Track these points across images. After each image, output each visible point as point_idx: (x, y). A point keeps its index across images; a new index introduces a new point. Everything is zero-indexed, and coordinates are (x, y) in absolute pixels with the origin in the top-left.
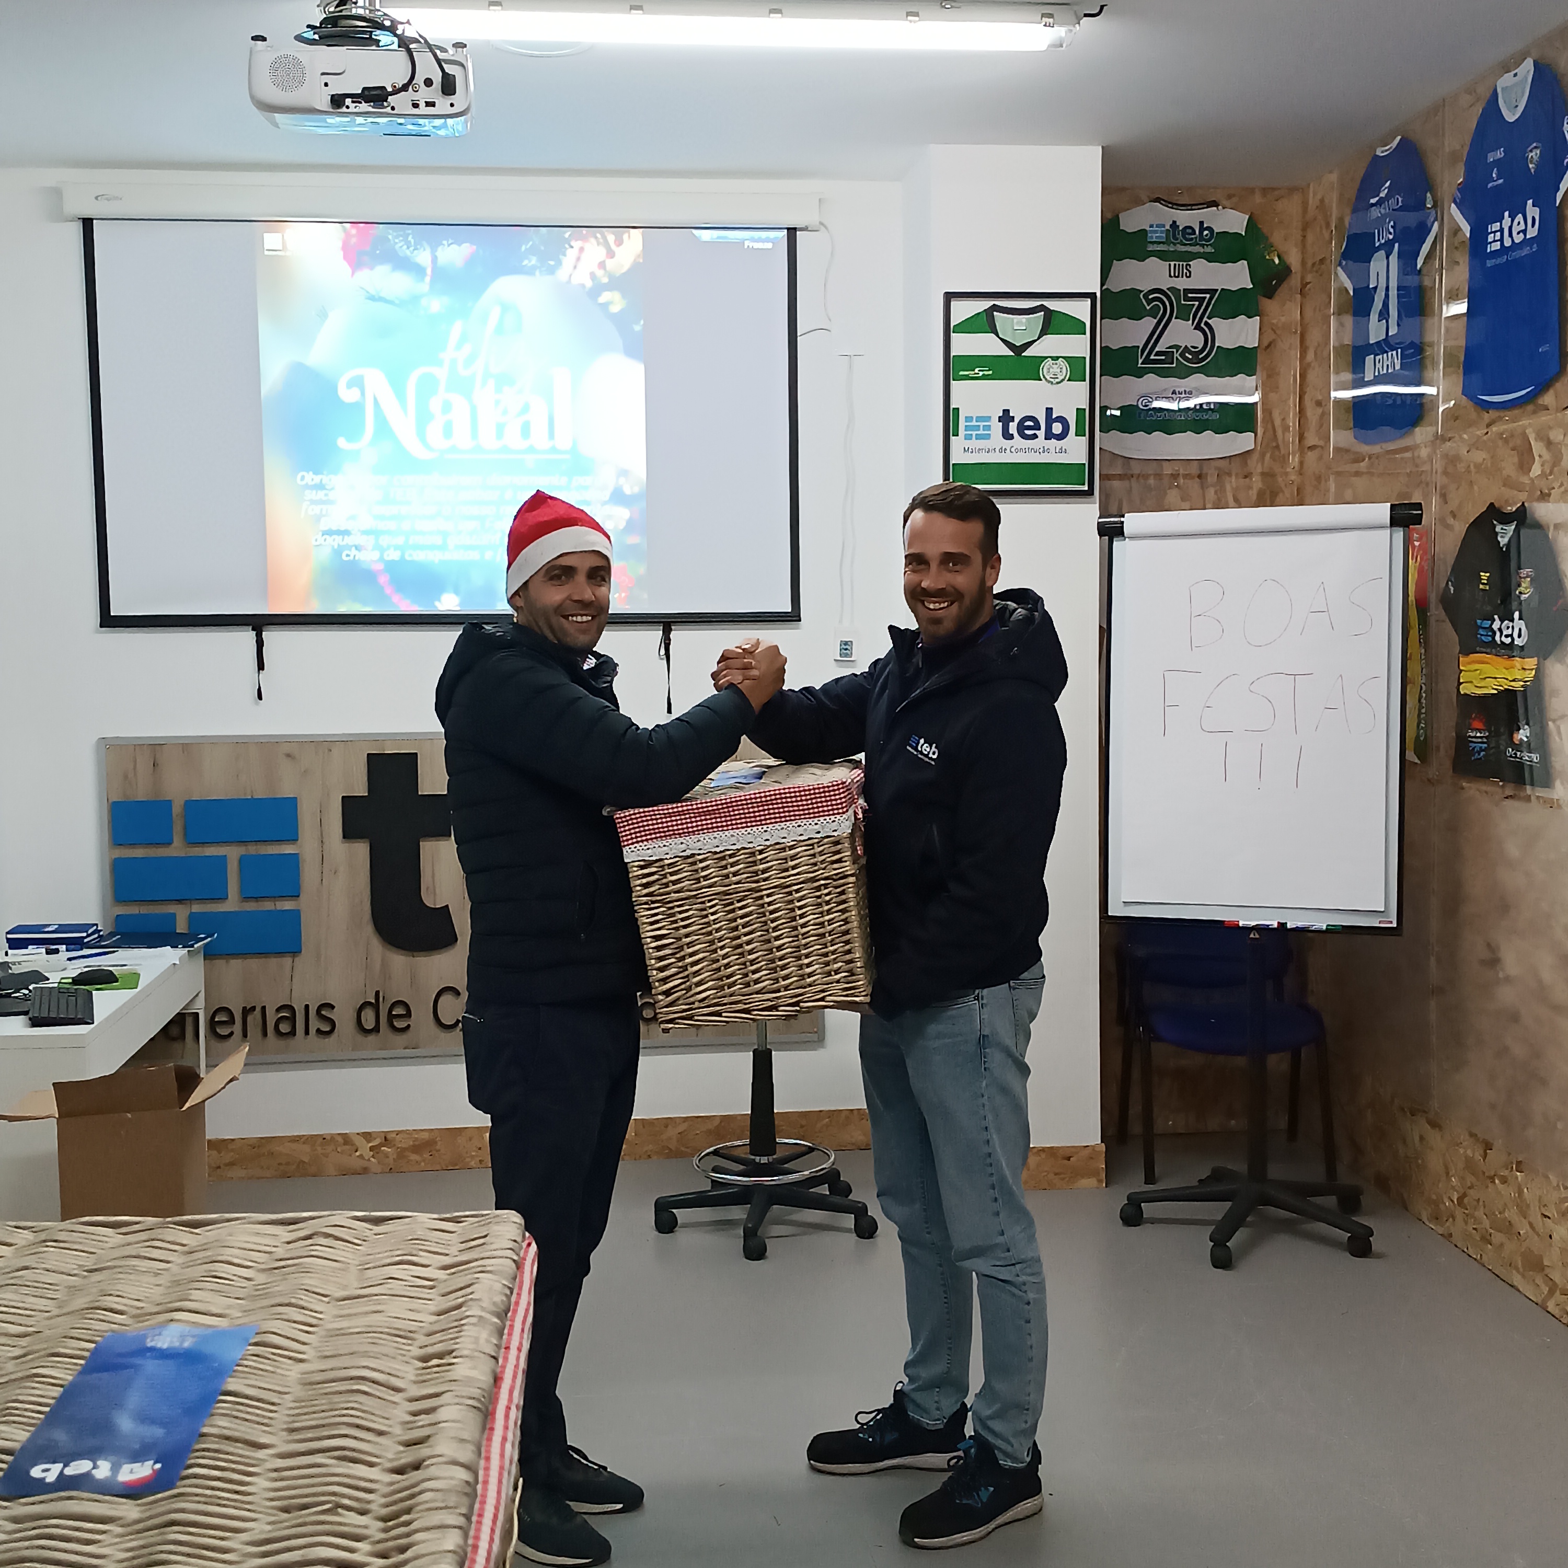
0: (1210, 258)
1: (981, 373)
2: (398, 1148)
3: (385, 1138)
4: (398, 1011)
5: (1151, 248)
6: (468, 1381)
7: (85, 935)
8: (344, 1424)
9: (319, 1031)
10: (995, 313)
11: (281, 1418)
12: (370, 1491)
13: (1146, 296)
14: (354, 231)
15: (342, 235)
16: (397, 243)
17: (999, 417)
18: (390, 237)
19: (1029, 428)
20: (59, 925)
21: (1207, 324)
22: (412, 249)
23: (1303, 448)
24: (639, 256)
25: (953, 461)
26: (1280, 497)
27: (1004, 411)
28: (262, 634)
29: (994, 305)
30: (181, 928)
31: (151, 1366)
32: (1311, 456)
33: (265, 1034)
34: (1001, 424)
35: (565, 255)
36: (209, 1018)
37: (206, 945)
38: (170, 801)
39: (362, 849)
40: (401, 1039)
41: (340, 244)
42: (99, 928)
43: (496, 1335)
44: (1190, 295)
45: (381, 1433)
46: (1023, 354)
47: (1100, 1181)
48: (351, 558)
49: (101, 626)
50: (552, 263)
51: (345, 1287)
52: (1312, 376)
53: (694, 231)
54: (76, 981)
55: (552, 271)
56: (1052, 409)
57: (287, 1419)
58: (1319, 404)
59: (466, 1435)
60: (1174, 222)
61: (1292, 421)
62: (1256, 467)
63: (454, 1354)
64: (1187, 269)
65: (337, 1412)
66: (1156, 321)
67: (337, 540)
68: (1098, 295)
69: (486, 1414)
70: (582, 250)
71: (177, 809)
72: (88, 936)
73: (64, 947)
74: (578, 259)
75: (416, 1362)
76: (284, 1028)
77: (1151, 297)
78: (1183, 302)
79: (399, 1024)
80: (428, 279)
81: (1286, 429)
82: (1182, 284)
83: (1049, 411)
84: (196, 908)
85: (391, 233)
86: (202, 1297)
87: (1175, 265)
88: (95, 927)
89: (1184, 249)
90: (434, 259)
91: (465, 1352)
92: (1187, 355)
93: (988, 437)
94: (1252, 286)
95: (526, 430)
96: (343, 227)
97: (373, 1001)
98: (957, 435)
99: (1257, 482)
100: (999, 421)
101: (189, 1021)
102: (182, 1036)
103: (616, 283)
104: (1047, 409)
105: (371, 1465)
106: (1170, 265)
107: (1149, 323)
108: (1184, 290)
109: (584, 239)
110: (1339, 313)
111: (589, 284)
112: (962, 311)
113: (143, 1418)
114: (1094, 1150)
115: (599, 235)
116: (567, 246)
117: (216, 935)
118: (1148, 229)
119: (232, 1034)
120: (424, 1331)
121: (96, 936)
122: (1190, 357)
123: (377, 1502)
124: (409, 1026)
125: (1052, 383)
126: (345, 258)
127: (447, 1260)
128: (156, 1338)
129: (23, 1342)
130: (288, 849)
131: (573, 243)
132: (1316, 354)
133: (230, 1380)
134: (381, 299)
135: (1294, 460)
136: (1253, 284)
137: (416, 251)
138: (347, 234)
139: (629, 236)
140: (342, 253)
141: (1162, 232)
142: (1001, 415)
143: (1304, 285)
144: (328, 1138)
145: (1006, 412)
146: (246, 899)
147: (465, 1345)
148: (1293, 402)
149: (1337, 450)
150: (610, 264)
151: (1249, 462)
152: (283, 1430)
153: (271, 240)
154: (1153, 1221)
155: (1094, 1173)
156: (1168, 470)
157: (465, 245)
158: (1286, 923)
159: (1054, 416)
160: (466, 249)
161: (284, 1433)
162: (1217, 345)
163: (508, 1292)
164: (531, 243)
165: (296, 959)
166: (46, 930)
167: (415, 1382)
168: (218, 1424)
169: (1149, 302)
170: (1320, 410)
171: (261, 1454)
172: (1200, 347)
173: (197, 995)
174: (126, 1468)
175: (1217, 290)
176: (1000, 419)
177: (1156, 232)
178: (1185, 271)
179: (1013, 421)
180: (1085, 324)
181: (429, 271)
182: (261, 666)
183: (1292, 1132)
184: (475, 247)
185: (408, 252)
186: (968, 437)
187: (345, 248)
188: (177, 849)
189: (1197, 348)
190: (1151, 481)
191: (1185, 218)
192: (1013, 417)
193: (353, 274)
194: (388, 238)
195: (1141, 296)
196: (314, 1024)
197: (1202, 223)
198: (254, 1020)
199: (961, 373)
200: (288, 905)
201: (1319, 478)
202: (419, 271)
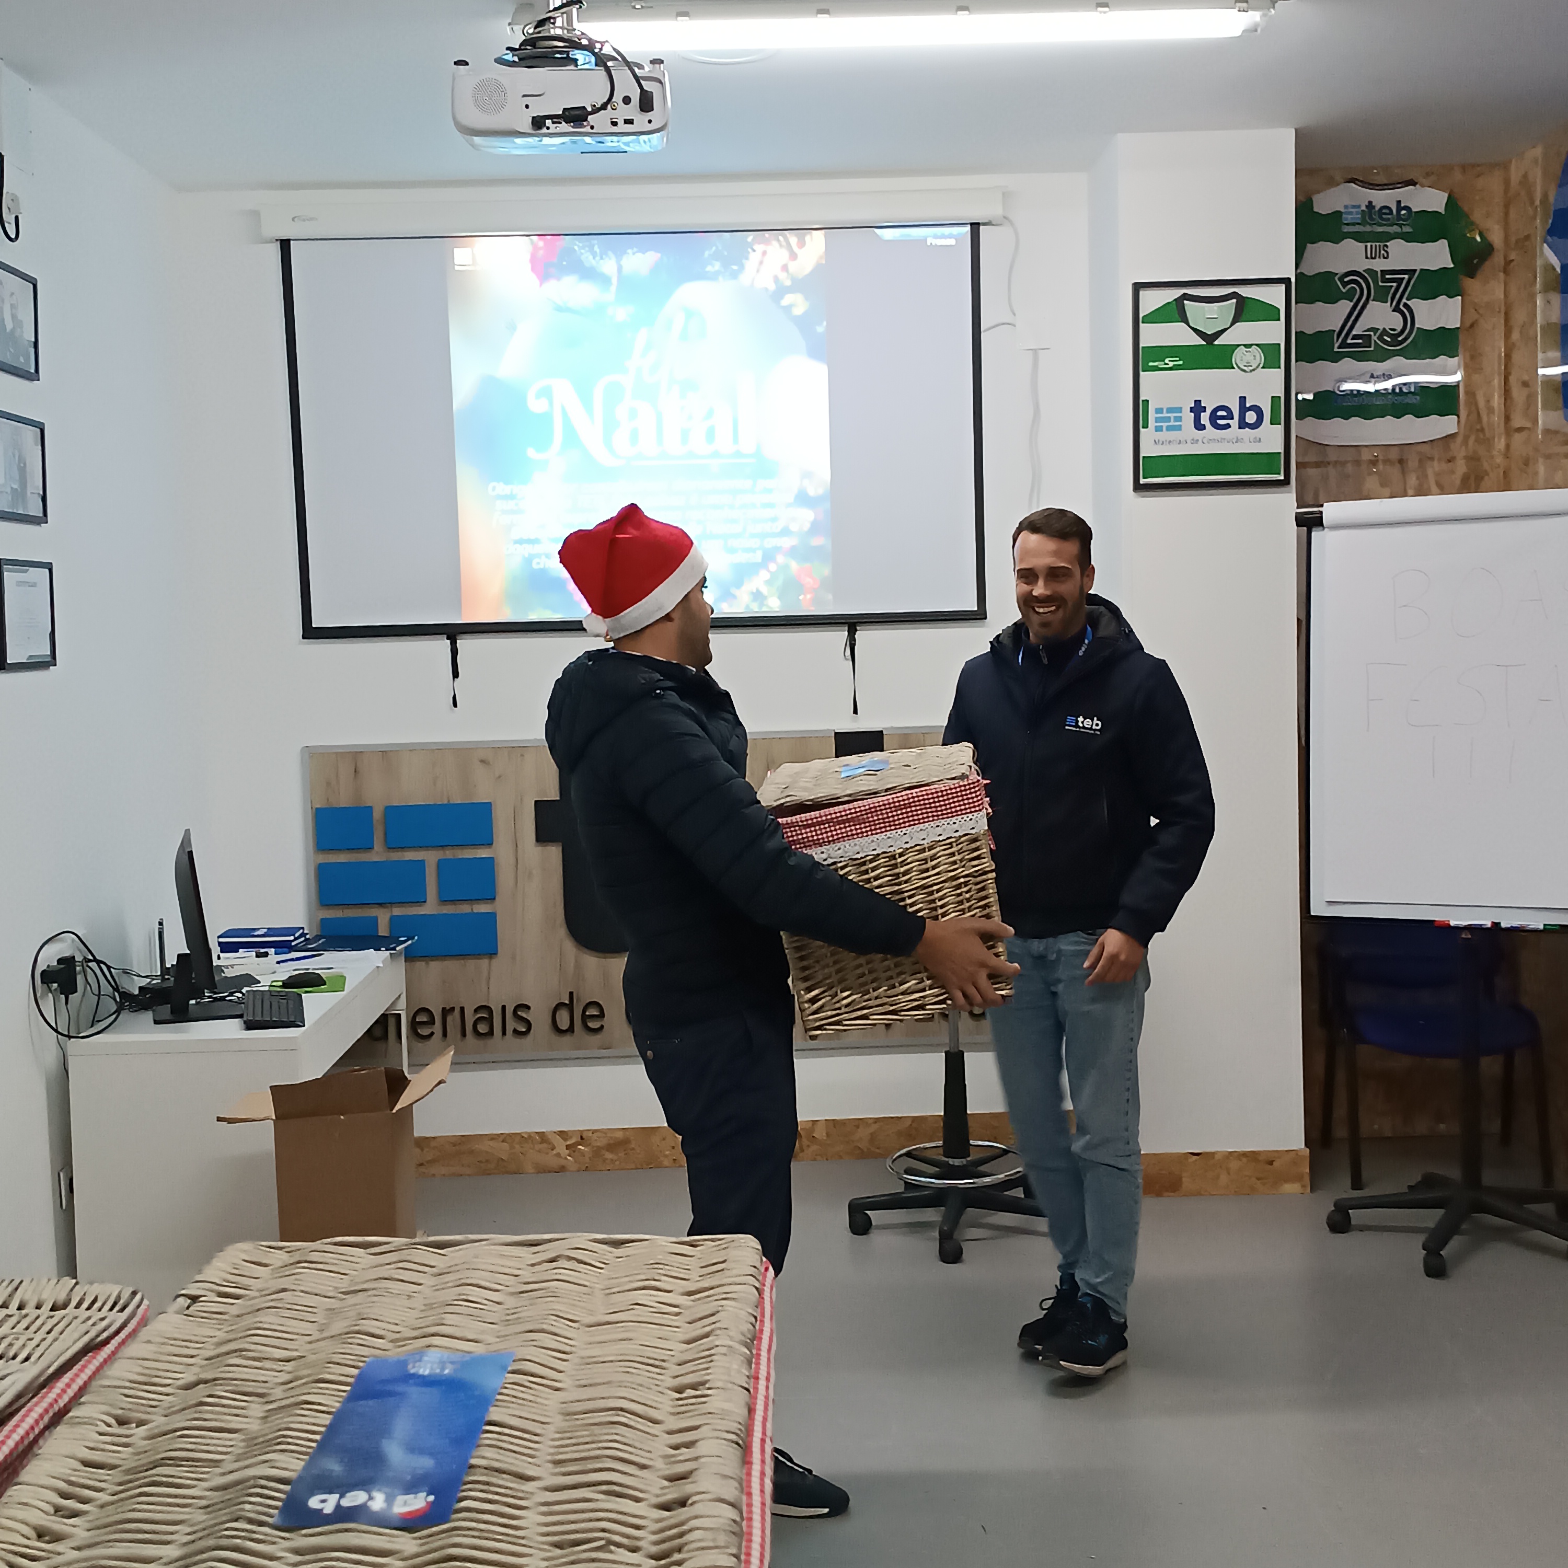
0: (1408, 238)
1: (1171, 364)
2: (593, 1147)
3: (582, 1138)
4: (593, 1011)
5: (1346, 229)
6: (723, 1415)
7: (292, 938)
8: (608, 1457)
9: (515, 1031)
10: (1185, 302)
11: (545, 1449)
12: (638, 1527)
13: (1341, 279)
14: (541, 244)
15: (530, 248)
16: (582, 254)
17: (1191, 408)
18: (576, 248)
19: (1223, 418)
20: (268, 929)
21: (1406, 305)
22: (598, 258)
23: (1510, 431)
24: (821, 258)
25: (1142, 454)
26: (1486, 482)
27: (1196, 401)
28: (456, 643)
29: (1185, 294)
30: (383, 931)
31: (414, 1393)
32: (1518, 438)
33: (464, 1034)
34: (1192, 414)
35: (747, 258)
36: (410, 1019)
37: (406, 948)
38: (371, 807)
39: (554, 852)
40: (596, 1039)
41: (528, 257)
42: (305, 932)
43: (745, 1366)
44: (1387, 277)
45: (643, 1467)
46: (1216, 343)
47: (1303, 1186)
48: (541, 566)
49: (304, 638)
50: (735, 267)
51: (591, 1313)
52: (1517, 357)
53: (876, 230)
54: (286, 984)
55: (735, 275)
56: (1245, 397)
57: (552, 1450)
58: (1525, 384)
59: (729, 1471)
60: (1370, 203)
61: (1497, 401)
62: (1459, 451)
63: (707, 1386)
64: (1384, 250)
65: (600, 1445)
66: (1352, 304)
67: (527, 550)
68: (1293, 280)
69: (745, 1448)
70: (764, 253)
71: (377, 814)
72: (296, 939)
73: (273, 950)
74: (761, 263)
75: (670, 1392)
76: (482, 1028)
77: (1346, 280)
78: (1381, 284)
79: (593, 1025)
80: (613, 288)
81: (1490, 410)
82: (1379, 265)
83: (1243, 400)
84: (397, 911)
85: (577, 244)
86: (456, 1323)
87: (1371, 246)
88: (301, 931)
89: (1380, 229)
90: (620, 269)
91: (719, 1384)
92: (1385, 337)
93: (1179, 428)
94: (1452, 266)
95: (710, 435)
96: (531, 240)
97: (567, 1002)
98: (1147, 427)
99: (1461, 467)
100: (1191, 412)
101: (392, 1022)
102: (385, 1037)
103: (798, 285)
104: (1240, 397)
105: (638, 1500)
106: (1366, 247)
107: (1345, 306)
108: (1381, 271)
109: (767, 242)
110: (1546, 289)
111: (772, 287)
112: (1152, 301)
113: (413, 1448)
114: (1297, 1154)
115: (781, 238)
116: (750, 250)
117: (416, 938)
118: (1343, 210)
119: (432, 1034)
120: (675, 1360)
121: (303, 939)
122: (1389, 339)
123: (647, 1540)
124: (602, 1027)
125: (1244, 371)
126: (533, 269)
127: (692, 1287)
128: (417, 1364)
129: (289, 1366)
130: (483, 853)
131: (755, 247)
132: (1521, 332)
133: (492, 1409)
134: (568, 310)
135: (1500, 444)
136: (1454, 263)
137: (602, 261)
138: (535, 247)
139: (812, 238)
140: (529, 266)
141: (1357, 213)
142: (1193, 405)
143: (1508, 262)
144: (526, 1136)
145: (1198, 402)
146: (443, 901)
147: (716, 1376)
148: (1497, 382)
149: (1547, 431)
150: (793, 265)
151: (1452, 446)
152: (549, 1462)
153: (462, 255)
154: (1362, 1228)
155: (1298, 1178)
156: (1366, 456)
157: (648, 253)
158: (1500, 923)
159: (1248, 405)
160: (651, 257)
161: (550, 1465)
162: (1417, 326)
163: (753, 1320)
164: (714, 248)
165: (494, 961)
166: (256, 933)
167: (673, 1414)
168: (484, 1456)
169: (1345, 284)
170: (1525, 392)
171: (529, 1486)
172: (1399, 329)
173: (400, 996)
174: (401, 1499)
175: (1415, 271)
176: (1192, 410)
177: (1351, 213)
178: (1382, 252)
179: (1205, 411)
180: (1279, 310)
181: (614, 280)
182: (456, 674)
183: (1506, 1137)
184: (659, 255)
185: (594, 262)
186: (1158, 429)
187: (534, 260)
188: (378, 854)
189: (1394, 330)
190: (1350, 468)
191: (1381, 198)
192: (1205, 407)
193: (541, 285)
194: (575, 250)
195: (1336, 278)
196: (511, 1024)
197: (1399, 202)
198: (453, 1020)
199: (1151, 364)
200: (483, 908)
201: (1526, 463)
202: (604, 280)
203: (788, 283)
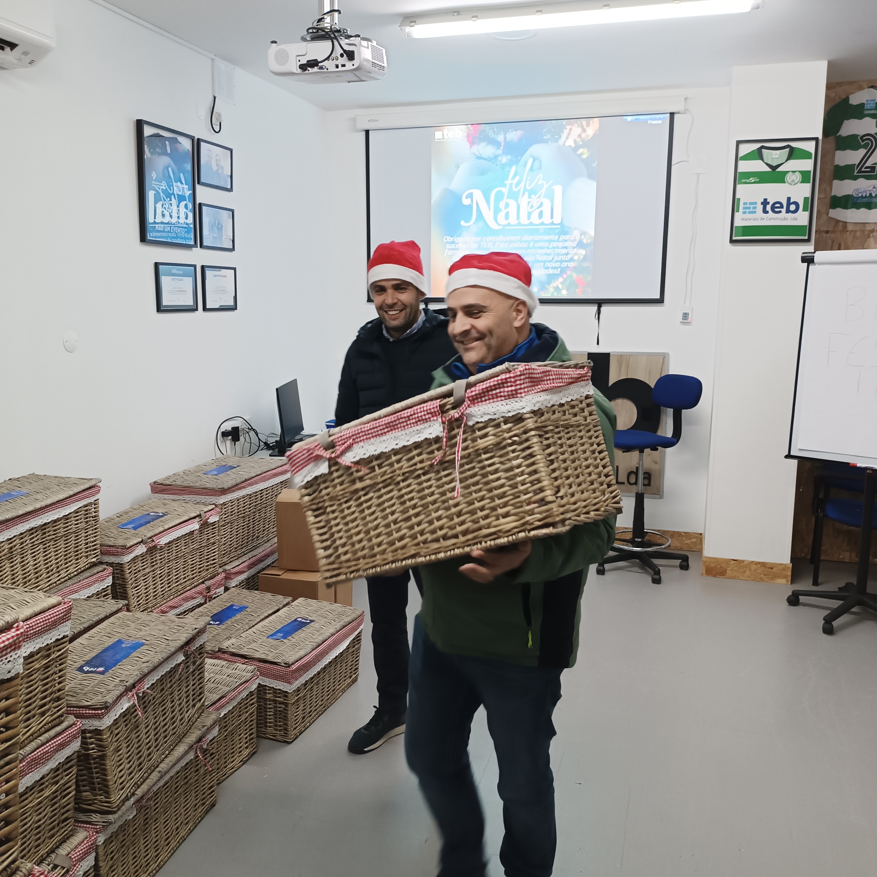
1: (753, 181)
10: (763, 150)
13: (861, 138)
14: (472, 128)
15: (467, 130)
16: (489, 132)
17: (762, 202)
18: (487, 129)
19: (778, 207)
22: (496, 134)
24: (597, 131)
25: (735, 226)
27: (764, 199)
29: (762, 146)
34: (762, 206)
35: (563, 132)
41: (466, 134)
46: (777, 170)
50: (557, 137)
55: (557, 140)
66: (866, 151)
68: (820, 137)
70: (571, 129)
74: (569, 134)
77: (864, 138)
80: (502, 148)
83: (789, 199)
85: (487, 127)
90: (505, 138)
93: (755, 212)
96: (467, 126)
98: (738, 212)
100: (761, 204)
103: (585, 144)
104: (787, 198)
107: (862, 152)
109: (572, 124)
111: (573, 145)
112: (745, 149)
114: (786, 566)
115: (579, 122)
116: (564, 128)
118: (864, 103)
125: (790, 184)
126: (468, 140)
131: (566, 127)
134: (482, 158)
138: (469, 129)
139: (593, 122)
140: (466, 138)
141: (873, 104)
145: (766, 200)
150: (583, 135)
153: (438, 135)
156: (869, 228)
157: (519, 131)
159: (791, 201)
160: (519, 133)
164: (548, 128)
169: (863, 141)
177: (869, 104)
179: (769, 204)
180: (811, 153)
181: (502, 144)
184: (523, 132)
186: (743, 213)
187: (468, 136)
190: (858, 234)
192: (769, 202)
193: (470, 147)
195: (859, 138)
199: (742, 181)
202: (498, 144)
203: (581, 143)
